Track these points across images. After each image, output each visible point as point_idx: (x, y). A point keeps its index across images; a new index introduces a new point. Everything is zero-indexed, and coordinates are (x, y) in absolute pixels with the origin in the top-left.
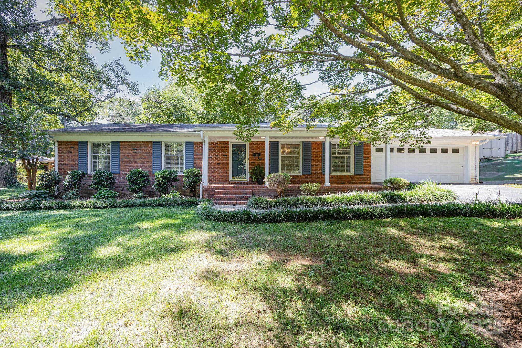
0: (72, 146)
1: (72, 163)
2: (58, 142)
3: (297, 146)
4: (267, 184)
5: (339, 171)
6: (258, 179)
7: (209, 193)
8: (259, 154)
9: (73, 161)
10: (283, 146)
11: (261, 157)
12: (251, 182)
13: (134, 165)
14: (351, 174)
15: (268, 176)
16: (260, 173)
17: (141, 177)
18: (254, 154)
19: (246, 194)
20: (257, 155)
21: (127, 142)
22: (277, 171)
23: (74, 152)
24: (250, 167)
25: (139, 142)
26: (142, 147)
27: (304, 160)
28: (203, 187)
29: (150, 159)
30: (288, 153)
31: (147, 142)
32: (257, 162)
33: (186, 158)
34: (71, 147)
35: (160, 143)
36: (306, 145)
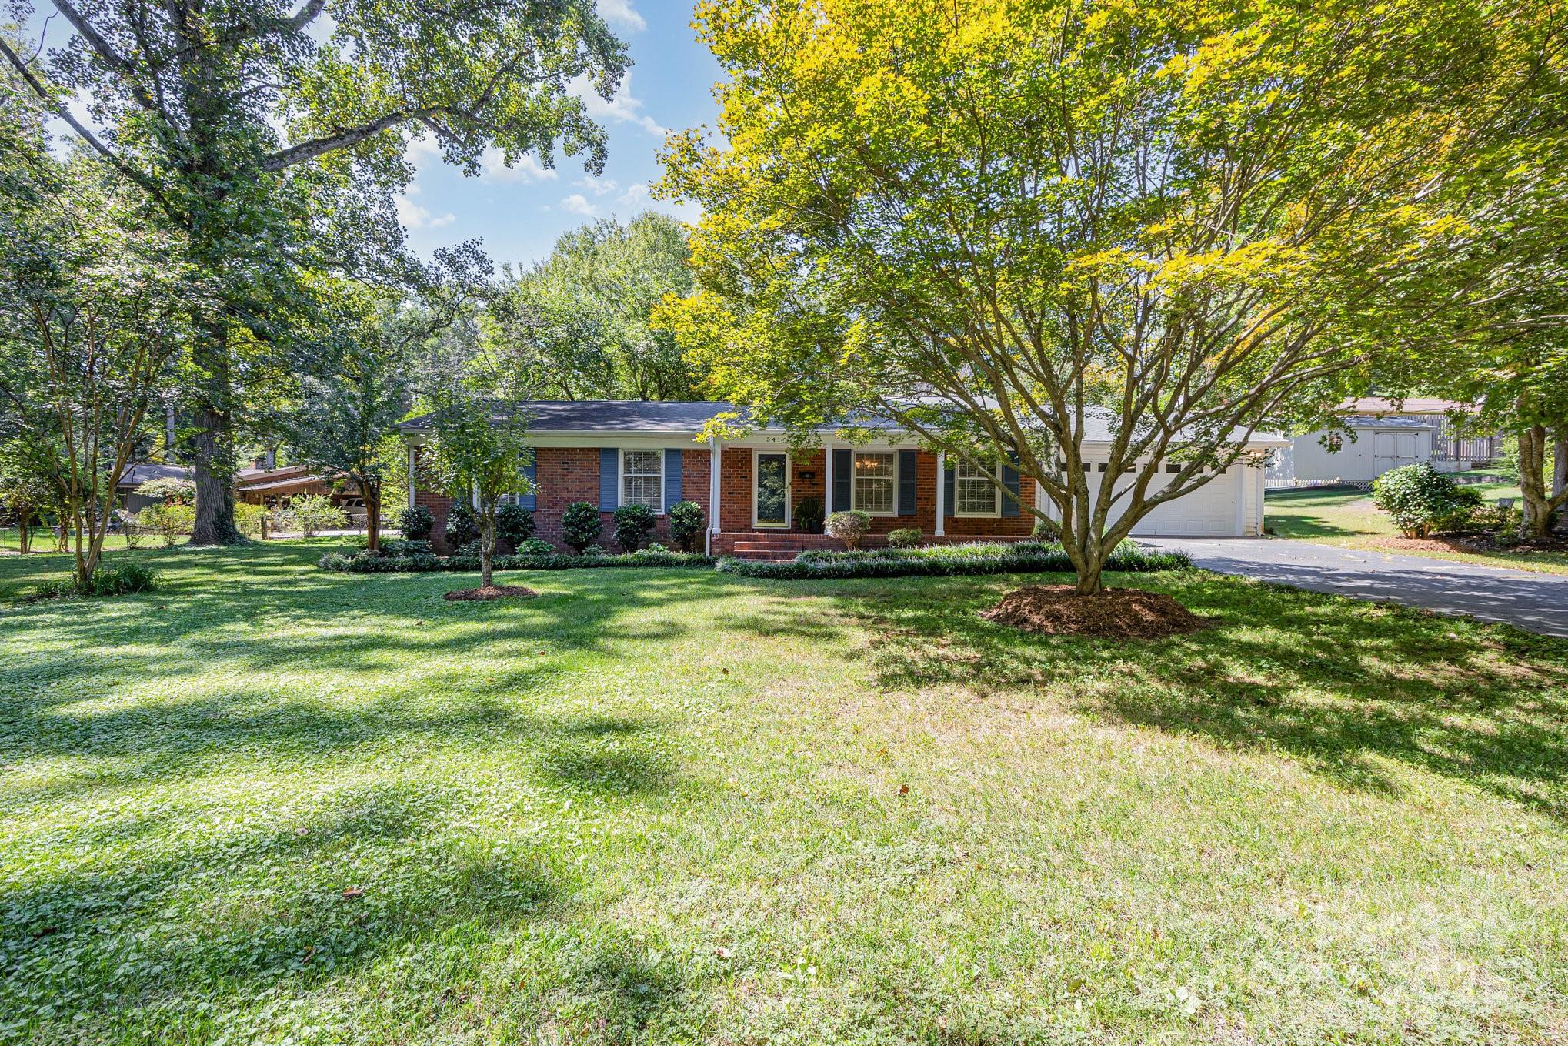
2: (415, 449)
3: (889, 458)
4: (829, 531)
5: (972, 509)
6: (810, 522)
7: (722, 547)
8: (813, 474)
10: (860, 457)
11: (815, 481)
12: (796, 528)
13: (563, 495)
14: (997, 515)
15: (830, 518)
16: (814, 512)
17: (590, 518)
18: (802, 475)
19: (792, 548)
20: (808, 476)
21: (550, 450)
22: (847, 507)
24: (793, 500)
25: (574, 450)
27: (902, 487)
28: (712, 536)
29: (594, 483)
30: (870, 472)
31: (590, 450)
32: (809, 491)
33: (667, 481)
35: (615, 451)
36: (907, 457)
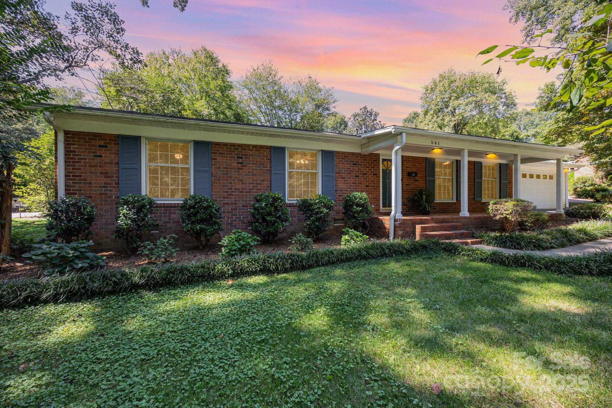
0: (102, 143)
1: (102, 180)
2: (66, 133)
7: (404, 230)
8: (416, 174)
9: (106, 175)
11: (417, 178)
13: (237, 186)
18: (409, 174)
20: (413, 175)
21: (225, 145)
23: (108, 156)
24: (404, 192)
25: (248, 146)
26: (251, 155)
28: (396, 221)
29: (266, 177)
31: (262, 147)
34: (100, 146)
35: (283, 149)
